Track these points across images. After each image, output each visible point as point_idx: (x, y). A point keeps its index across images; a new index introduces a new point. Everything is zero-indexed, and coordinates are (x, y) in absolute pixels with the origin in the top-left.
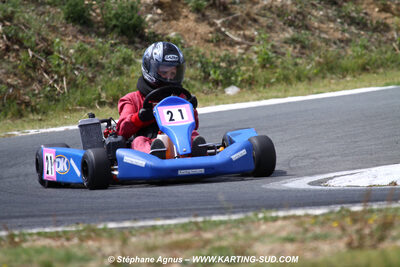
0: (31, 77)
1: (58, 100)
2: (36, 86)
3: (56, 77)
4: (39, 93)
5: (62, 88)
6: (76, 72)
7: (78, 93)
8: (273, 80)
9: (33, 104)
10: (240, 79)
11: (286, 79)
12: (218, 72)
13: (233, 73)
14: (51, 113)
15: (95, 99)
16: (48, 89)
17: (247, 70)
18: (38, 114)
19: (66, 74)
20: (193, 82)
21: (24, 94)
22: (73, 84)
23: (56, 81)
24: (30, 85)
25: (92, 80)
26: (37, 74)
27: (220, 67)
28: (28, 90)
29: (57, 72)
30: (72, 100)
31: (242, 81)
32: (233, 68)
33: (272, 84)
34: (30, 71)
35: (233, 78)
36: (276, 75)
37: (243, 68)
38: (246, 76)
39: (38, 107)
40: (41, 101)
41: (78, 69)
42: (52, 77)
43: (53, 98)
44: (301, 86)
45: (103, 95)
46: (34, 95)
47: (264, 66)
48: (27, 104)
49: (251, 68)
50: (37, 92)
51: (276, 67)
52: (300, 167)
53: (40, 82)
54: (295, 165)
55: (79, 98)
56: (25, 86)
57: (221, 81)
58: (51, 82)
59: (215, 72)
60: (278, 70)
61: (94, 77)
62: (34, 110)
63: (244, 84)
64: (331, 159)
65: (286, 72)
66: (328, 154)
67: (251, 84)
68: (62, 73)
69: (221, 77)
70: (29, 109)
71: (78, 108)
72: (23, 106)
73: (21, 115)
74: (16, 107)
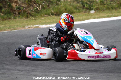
1: (38, 13)
3: (38, 5)
5: (40, 8)
6: (43, 4)
7: (45, 10)
9: (31, 13)
10: (94, 8)
11: (108, 9)
14: (37, 17)
15: (50, 13)
16: (35, 9)
20: (79, 8)
21: (28, 10)
22: (43, 8)
24: (30, 7)
26: (32, 4)
29: (38, 3)
30: (43, 13)
33: (104, 10)
34: (29, 3)
35: (92, 8)
38: (96, 7)
39: (33, 14)
41: (44, 2)
42: (36, 5)
45: (53, 11)
49: (97, 5)
50: (32, 10)
53: (33, 6)
55: (45, 12)
57: (89, 8)
59: (86, 5)
61: (49, 5)
62: (32, 16)
65: (108, 6)
67: (97, 10)
68: (40, 4)
70: (30, 15)
71: (45, 15)
72: (28, 14)
73: (27, 17)
74: (26, 14)
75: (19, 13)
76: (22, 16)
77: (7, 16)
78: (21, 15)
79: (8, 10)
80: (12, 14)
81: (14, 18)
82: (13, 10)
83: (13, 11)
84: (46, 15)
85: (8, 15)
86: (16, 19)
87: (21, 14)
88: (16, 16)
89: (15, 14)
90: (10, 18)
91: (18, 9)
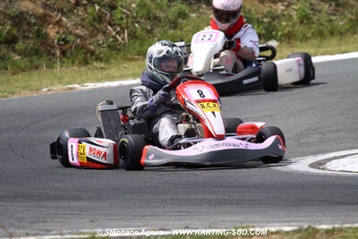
0: (97, 29)
1: (119, 50)
2: (100, 37)
3: (118, 29)
4: (103, 43)
5: (123, 39)
6: (136, 25)
7: (138, 41)
8: (309, 35)
9: (97, 52)
10: (280, 33)
11: (321, 34)
12: (261, 27)
13: (274, 28)
14: (112, 61)
16: (111, 39)
17: (287, 26)
18: (101, 61)
19: (127, 27)
21: (90, 44)
22: (133, 36)
23: (118, 33)
24: (96, 36)
25: (150, 32)
26: (102, 26)
27: (263, 22)
28: (93, 40)
29: (119, 25)
30: (131, 50)
31: (282, 35)
32: (274, 23)
33: (307, 39)
34: (96, 24)
35: (274, 33)
36: (313, 30)
37: (284, 23)
38: (286, 31)
39: (101, 55)
40: (104, 51)
41: (138, 22)
42: (115, 30)
43: (115, 48)
44: (334, 41)
46: (99, 45)
47: (302, 22)
48: (92, 53)
49: (290, 24)
50: (101, 42)
51: (313, 23)
52: (308, 143)
53: (104, 33)
54: (304, 141)
55: (138, 48)
56: (91, 37)
57: (264, 35)
58: (114, 33)
59: (258, 27)
60: (315, 26)
61: (152, 30)
62: (98, 59)
63: (283, 38)
64: (336, 135)
65: (321, 28)
66: (335, 128)
67: (289, 38)
68: (124, 26)
69: (263, 32)
70: (94, 58)
71: (137, 57)
72: (89, 55)
73: (86, 62)
74: (82, 55)
75: (63, 53)
76: (71, 60)
77: (31, 62)
78: (69, 59)
79: (34, 44)
80: (45, 55)
81: (50, 67)
82: (49, 45)
83: (49, 48)
84: (139, 55)
85: (34, 58)
86: (52, 68)
87: (68, 54)
88: (54, 60)
89: (54, 55)
90: (37, 68)
91: (62, 43)
